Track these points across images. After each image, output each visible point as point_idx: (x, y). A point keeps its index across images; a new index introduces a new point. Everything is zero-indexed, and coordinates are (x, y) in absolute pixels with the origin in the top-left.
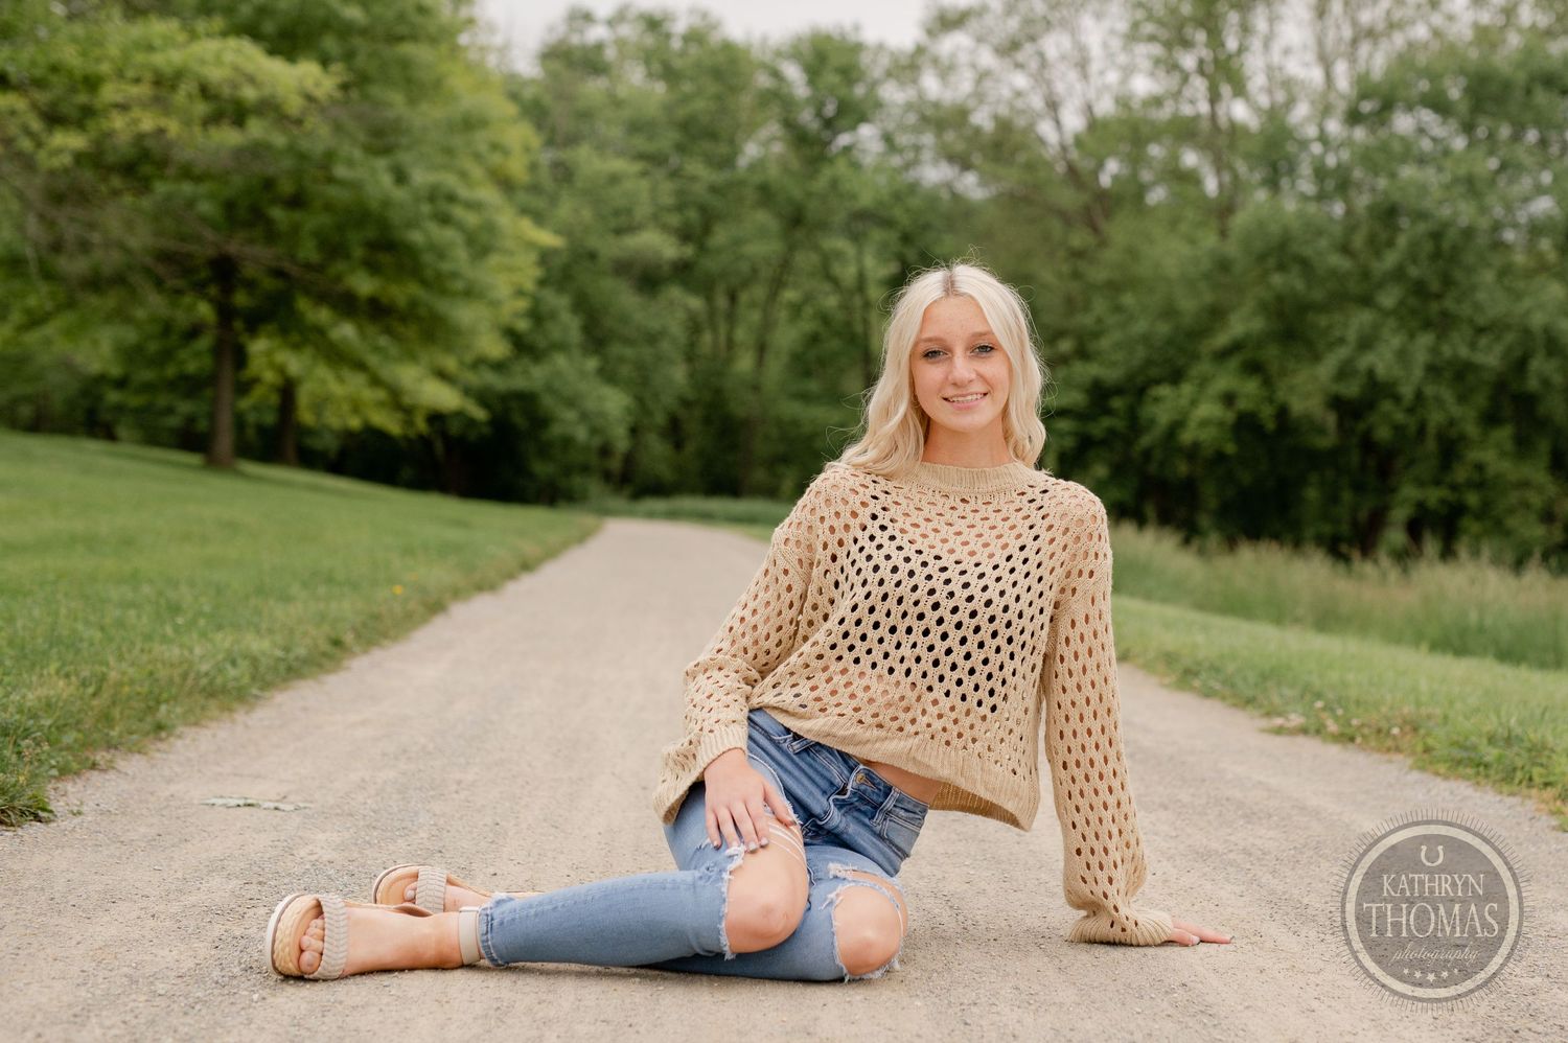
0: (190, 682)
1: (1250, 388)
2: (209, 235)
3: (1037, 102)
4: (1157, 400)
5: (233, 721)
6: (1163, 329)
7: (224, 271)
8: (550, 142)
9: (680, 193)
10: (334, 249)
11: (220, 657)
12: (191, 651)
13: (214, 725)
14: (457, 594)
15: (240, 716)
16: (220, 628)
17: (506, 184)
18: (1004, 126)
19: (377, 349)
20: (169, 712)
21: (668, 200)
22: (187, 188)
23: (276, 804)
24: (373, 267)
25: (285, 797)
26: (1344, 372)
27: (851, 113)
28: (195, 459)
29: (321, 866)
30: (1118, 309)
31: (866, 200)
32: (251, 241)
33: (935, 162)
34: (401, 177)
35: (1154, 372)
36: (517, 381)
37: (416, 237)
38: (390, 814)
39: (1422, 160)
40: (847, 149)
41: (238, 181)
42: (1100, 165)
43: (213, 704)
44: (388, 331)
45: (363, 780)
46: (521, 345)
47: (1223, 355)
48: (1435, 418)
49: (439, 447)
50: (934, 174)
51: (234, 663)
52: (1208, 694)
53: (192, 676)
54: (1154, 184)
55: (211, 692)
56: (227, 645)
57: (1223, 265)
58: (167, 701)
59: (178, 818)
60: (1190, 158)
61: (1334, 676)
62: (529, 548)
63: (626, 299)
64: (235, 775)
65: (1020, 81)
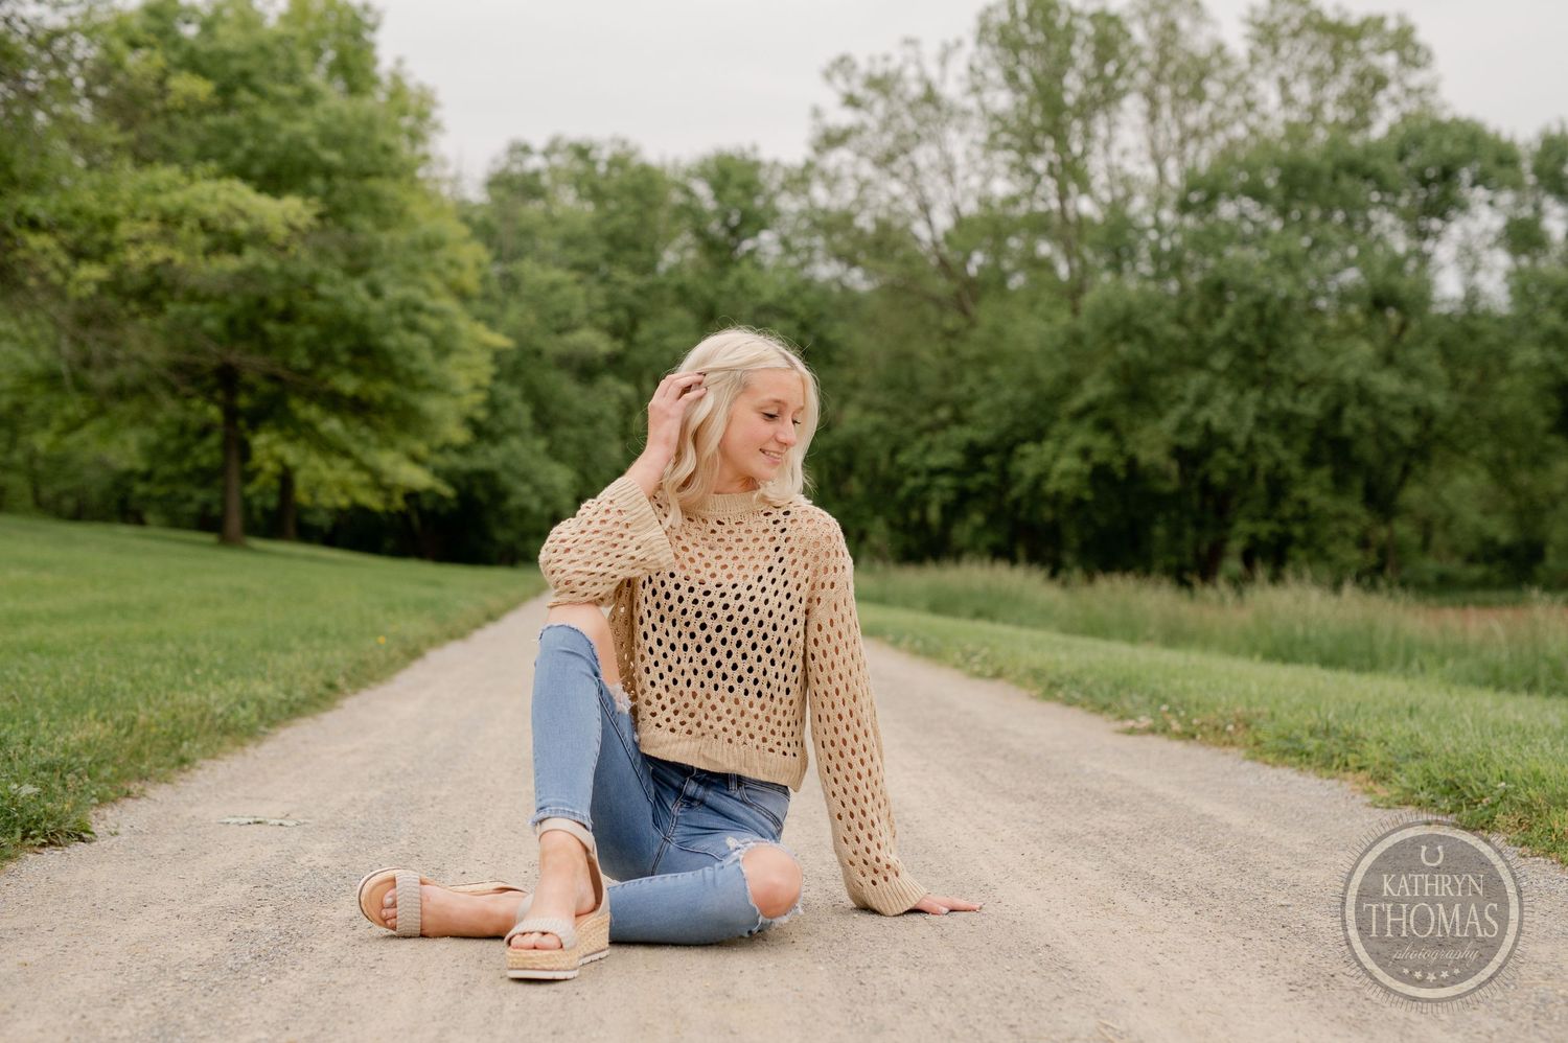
0: (207, 722)
1: (1103, 444)
2: (213, 348)
3: (911, 206)
4: (1023, 456)
5: (245, 754)
6: (1027, 395)
7: (228, 378)
8: (498, 258)
9: (610, 297)
10: (321, 355)
11: (232, 701)
12: (207, 696)
13: (227, 757)
14: (433, 642)
15: (250, 749)
16: (231, 676)
17: (463, 296)
18: (884, 227)
19: (359, 439)
20: (190, 748)
21: (600, 303)
22: (195, 308)
23: (281, 821)
24: (355, 370)
25: (288, 815)
26: (1184, 426)
27: (753, 222)
28: (211, 538)
29: (319, 871)
30: (987, 380)
31: (769, 295)
32: (249, 352)
33: (826, 261)
34: (375, 292)
35: (1020, 433)
36: (479, 462)
37: (390, 342)
38: (376, 826)
39: (1245, 241)
40: (751, 253)
41: (237, 301)
42: (968, 258)
43: (227, 740)
44: (368, 423)
45: (354, 799)
46: (480, 431)
47: (1078, 416)
48: (1264, 462)
49: (415, 520)
50: (825, 270)
51: (244, 706)
52: (1070, 702)
53: (208, 717)
54: (1015, 271)
55: (227, 730)
56: (238, 690)
57: (1076, 338)
58: (188, 739)
59: (199, 835)
60: (1044, 248)
61: (1177, 684)
62: (493, 602)
63: (568, 388)
64: (247, 798)
65: (896, 188)
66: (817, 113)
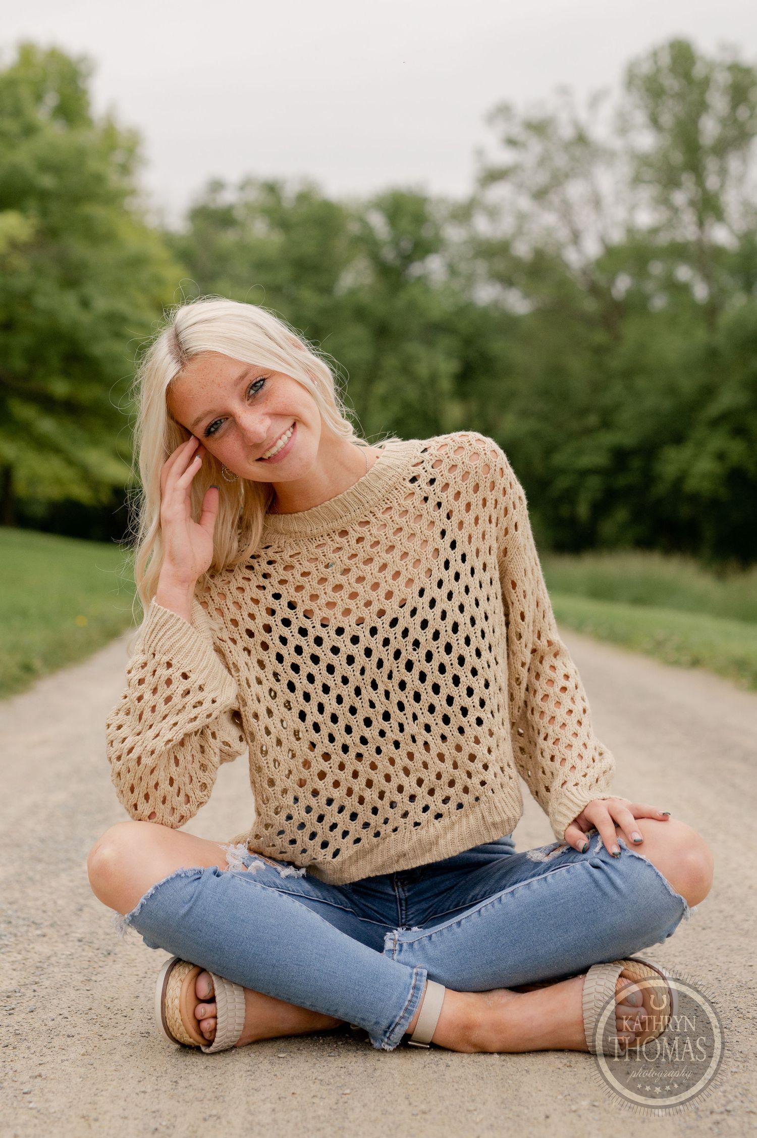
1: (737, 447)
3: (563, 234)
4: (665, 458)
6: (667, 405)
10: (36, 360)
18: (540, 255)
24: (66, 375)
27: (422, 248)
30: (631, 390)
31: (436, 314)
33: (487, 283)
34: (85, 304)
40: (419, 277)
42: (612, 281)
44: (81, 425)
47: (714, 423)
50: (486, 294)
54: (656, 293)
60: (684, 273)
65: (549, 219)
66: (480, 153)
